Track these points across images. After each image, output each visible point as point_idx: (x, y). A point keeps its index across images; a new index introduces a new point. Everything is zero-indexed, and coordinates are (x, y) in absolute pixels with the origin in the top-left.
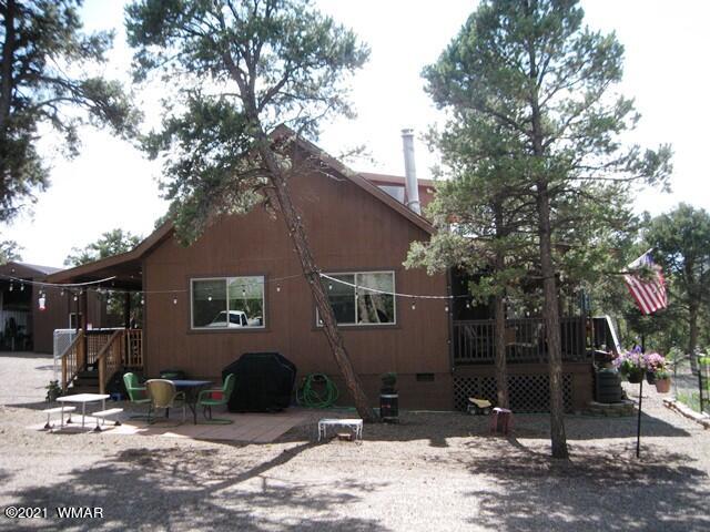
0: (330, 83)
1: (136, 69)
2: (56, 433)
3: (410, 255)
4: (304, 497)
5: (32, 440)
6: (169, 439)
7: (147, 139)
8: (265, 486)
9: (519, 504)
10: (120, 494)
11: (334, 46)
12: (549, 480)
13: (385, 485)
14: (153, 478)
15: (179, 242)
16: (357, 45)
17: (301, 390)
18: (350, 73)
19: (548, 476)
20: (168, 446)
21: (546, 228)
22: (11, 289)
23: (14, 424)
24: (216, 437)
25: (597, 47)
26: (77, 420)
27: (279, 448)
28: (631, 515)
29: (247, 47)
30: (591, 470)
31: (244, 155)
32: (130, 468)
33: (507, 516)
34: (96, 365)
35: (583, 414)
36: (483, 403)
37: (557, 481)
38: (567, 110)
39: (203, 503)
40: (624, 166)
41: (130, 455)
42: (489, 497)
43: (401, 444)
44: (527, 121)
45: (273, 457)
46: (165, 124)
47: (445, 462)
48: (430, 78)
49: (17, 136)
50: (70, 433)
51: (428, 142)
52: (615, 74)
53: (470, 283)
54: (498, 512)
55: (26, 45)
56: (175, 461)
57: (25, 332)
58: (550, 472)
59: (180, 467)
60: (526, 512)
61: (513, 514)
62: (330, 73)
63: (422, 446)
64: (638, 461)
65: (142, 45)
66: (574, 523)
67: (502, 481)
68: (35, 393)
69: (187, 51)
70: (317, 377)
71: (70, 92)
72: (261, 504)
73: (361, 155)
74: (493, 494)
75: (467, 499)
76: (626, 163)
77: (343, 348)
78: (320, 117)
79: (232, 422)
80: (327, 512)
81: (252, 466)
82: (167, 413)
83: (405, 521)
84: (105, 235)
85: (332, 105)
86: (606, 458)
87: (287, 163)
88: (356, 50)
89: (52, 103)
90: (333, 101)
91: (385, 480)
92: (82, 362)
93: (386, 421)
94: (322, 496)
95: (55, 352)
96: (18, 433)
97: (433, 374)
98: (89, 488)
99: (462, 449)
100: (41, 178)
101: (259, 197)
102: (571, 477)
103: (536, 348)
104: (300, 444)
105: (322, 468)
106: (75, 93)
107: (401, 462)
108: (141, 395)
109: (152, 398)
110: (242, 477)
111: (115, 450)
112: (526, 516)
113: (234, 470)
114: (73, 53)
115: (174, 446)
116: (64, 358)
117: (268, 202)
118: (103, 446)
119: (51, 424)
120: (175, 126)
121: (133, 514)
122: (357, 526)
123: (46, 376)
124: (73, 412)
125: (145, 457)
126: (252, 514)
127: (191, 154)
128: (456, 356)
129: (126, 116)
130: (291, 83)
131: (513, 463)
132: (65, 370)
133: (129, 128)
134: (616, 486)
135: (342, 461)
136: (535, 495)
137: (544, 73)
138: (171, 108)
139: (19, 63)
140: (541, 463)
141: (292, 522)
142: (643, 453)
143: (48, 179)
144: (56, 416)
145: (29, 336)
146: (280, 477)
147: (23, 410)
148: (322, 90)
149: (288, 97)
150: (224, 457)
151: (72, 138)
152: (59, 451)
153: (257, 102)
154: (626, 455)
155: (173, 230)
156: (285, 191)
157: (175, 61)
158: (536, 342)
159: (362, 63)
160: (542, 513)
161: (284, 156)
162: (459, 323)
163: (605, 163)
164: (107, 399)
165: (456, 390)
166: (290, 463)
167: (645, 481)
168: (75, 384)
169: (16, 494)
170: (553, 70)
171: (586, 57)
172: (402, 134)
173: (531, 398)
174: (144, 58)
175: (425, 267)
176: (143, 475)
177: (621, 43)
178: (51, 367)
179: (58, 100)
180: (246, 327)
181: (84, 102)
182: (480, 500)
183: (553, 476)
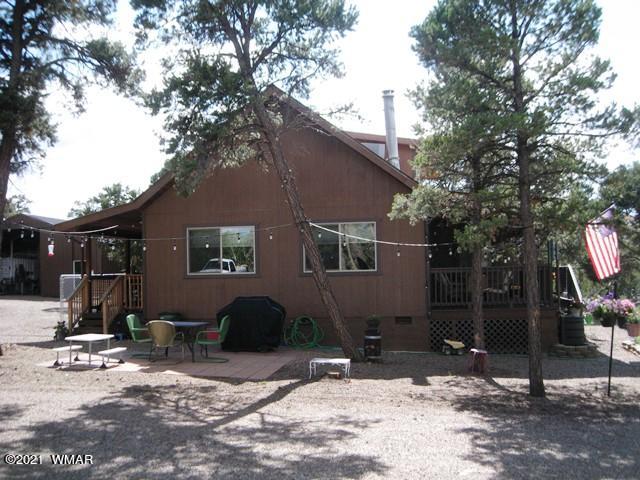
0: (319, 44)
1: (138, 31)
2: (65, 370)
3: (395, 206)
4: (302, 433)
5: (43, 376)
6: (169, 376)
7: (149, 96)
8: (263, 422)
9: (507, 441)
10: (128, 429)
11: (325, 9)
12: (531, 418)
13: (377, 421)
14: (158, 414)
15: (178, 193)
16: (346, 9)
17: (289, 332)
18: (339, 35)
19: (529, 414)
20: (169, 383)
21: (526, 180)
22: (22, 236)
23: (25, 362)
24: (212, 374)
25: (576, 10)
26: (84, 357)
27: (273, 386)
28: (616, 453)
29: (242, 10)
30: (568, 409)
31: (240, 111)
32: (136, 404)
33: (499, 453)
34: (99, 308)
35: (550, 355)
36: (457, 345)
37: (538, 419)
38: (545, 70)
39: (208, 439)
40: (601, 123)
41: (134, 391)
42: (478, 434)
43: (387, 383)
44: (508, 79)
45: (269, 394)
46: (166, 82)
47: (430, 399)
48: (418, 37)
49: (27, 94)
50: (77, 370)
51: (415, 99)
52: (592, 37)
53: (456, 231)
54: (491, 449)
55: (34, 9)
56: (177, 397)
57: (33, 277)
58: (530, 411)
59: (182, 403)
60: (516, 449)
61: (505, 451)
62: (320, 35)
63: (405, 384)
64: (610, 401)
65: (144, 7)
66: (565, 460)
67: (487, 419)
68: (43, 332)
69: (186, 14)
70: (303, 320)
71: (76, 52)
72: (262, 440)
73: (349, 111)
74: (481, 431)
75: (458, 436)
76: (602, 120)
77: (331, 292)
78: (311, 76)
79: (227, 361)
80: (326, 448)
81: (249, 402)
82: (167, 353)
83: (403, 457)
84: (106, 189)
85: (321, 65)
86: (579, 397)
87: (278, 120)
88: (344, 13)
89: (59, 63)
90: (323, 62)
91: (377, 417)
92: (86, 304)
93: (369, 360)
94: (319, 432)
95: (62, 296)
96: (30, 370)
97: (409, 318)
98: (98, 423)
99: (443, 388)
100: (48, 133)
101: (253, 152)
102: (551, 414)
103: (506, 294)
104: (293, 381)
105: (316, 405)
106: (82, 52)
107: (389, 399)
108: (142, 335)
109: (154, 338)
110: (241, 414)
111: (120, 387)
112: (517, 453)
113: (232, 406)
114: (79, 16)
115: (175, 384)
116: (70, 301)
117: (261, 156)
118: (108, 383)
119: (60, 362)
120: (175, 84)
121: (143, 448)
122: (357, 463)
123: (53, 317)
124: (80, 350)
125: (148, 394)
126: (255, 450)
127: (189, 110)
128: (433, 300)
129: (129, 74)
130: (283, 45)
131: (494, 401)
132: (71, 311)
133: (131, 86)
134: (595, 423)
135: (335, 399)
136: (521, 432)
137: (525, 35)
138: (170, 68)
139: (28, 24)
140: (520, 401)
141: (296, 458)
142: (613, 392)
143: (55, 134)
144: (64, 354)
145: (37, 282)
146: (276, 413)
147: (34, 348)
148: (313, 51)
149: (281, 57)
150: (222, 394)
151: (78, 96)
152: (69, 387)
153: (251, 62)
154: (597, 395)
155: (172, 182)
156: (278, 145)
157: (175, 23)
158: (506, 288)
159: (351, 25)
160: (531, 450)
161: (276, 112)
162: (436, 271)
163: (584, 119)
164: (111, 339)
165: (432, 332)
166: (285, 399)
167: (620, 419)
168: (80, 326)
169: (30, 429)
170: (534, 32)
171: (565, 19)
172: (382, 94)
173: (502, 340)
174: (147, 20)
175: (407, 218)
176: (148, 411)
177: (598, 6)
178: (57, 309)
179: (65, 59)
180: (234, 273)
181: (90, 62)
182: (471, 437)
183: (533, 414)
